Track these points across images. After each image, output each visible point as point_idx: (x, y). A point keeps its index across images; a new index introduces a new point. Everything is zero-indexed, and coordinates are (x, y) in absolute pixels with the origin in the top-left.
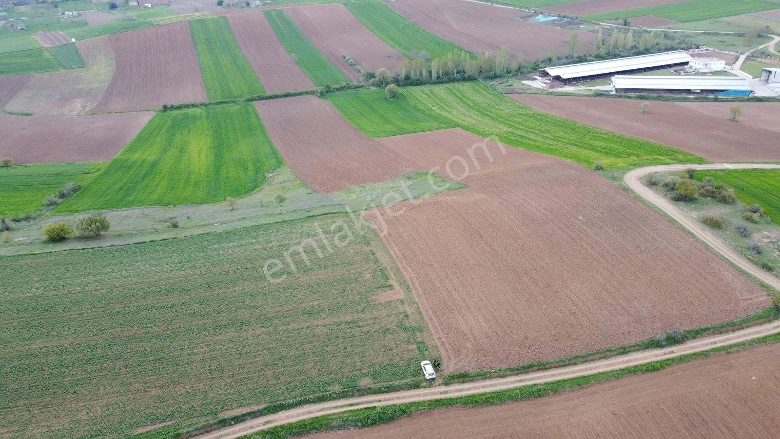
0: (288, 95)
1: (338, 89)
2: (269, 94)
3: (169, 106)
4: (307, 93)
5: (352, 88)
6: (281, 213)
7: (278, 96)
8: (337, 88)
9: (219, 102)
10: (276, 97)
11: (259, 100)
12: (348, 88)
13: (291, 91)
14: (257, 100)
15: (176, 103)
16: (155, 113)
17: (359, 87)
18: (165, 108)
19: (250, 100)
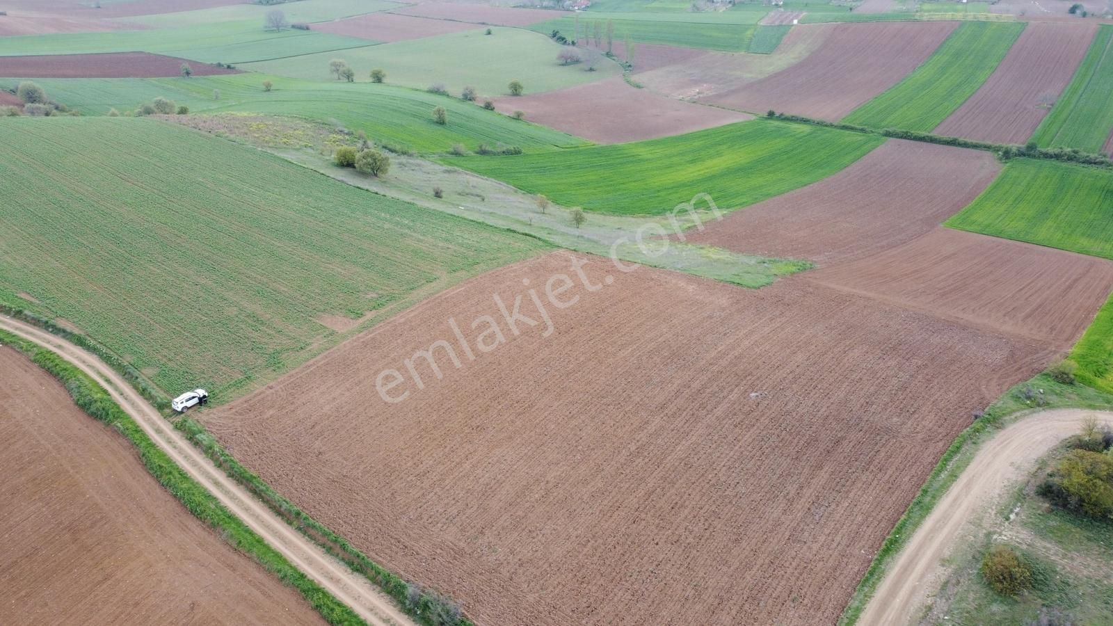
0: (953, 143)
1: (1047, 156)
2: (923, 133)
3: (777, 115)
4: (988, 148)
5: (1078, 161)
6: (530, 225)
7: (936, 139)
8: (1047, 154)
9: (843, 126)
10: (932, 140)
11: (901, 137)
12: (1070, 159)
13: (961, 139)
14: (900, 138)
15: (788, 114)
16: (753, 118)
17: (1095, 163)
18: (771, 114)
19: (888, 134)
